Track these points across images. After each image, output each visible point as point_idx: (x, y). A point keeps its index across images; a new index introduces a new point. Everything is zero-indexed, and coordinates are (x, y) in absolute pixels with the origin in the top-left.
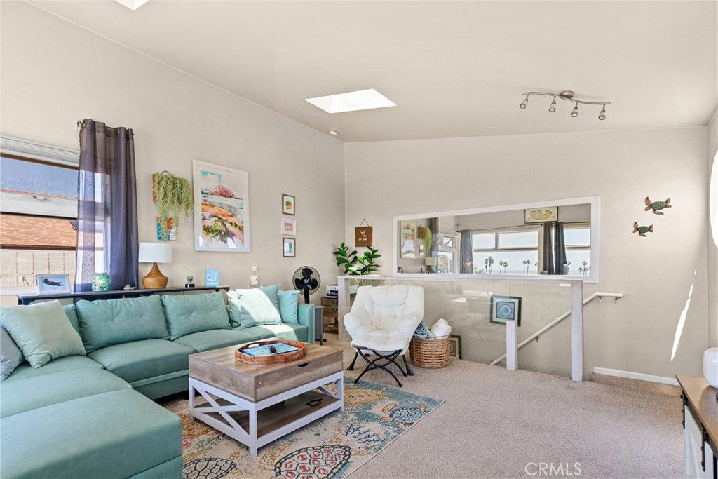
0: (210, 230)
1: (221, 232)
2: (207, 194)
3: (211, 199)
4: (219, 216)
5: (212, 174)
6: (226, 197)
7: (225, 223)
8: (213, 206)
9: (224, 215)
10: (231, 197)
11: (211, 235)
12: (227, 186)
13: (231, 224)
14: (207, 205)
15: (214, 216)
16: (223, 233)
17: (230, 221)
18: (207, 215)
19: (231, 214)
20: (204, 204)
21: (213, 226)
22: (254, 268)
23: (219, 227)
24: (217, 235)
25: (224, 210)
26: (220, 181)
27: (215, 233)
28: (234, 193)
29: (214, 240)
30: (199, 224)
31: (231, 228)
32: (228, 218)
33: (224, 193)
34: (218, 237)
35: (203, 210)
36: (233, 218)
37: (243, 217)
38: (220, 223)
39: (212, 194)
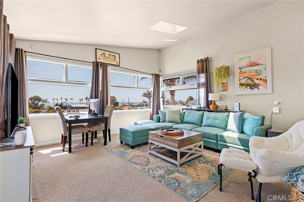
0: (244, 84)
1: (250, 85)
2: (242, 68)
3: (244, 70)
4: (249, 77)
5: (245, 58)
6: (254, 66)
7: (253, 79)
8: (246, 73)
9: (252, 76)
10: (258, 65)
11: (244, 87)
12: (254, 60)
13: (257, 79)
14: (242, 73)
15: (246, 78)
16: (251, 85)
17: (257, 78)
18: (241, 78)
19: (257, 74)
20: (240, 73)
21: (245, 82)
22: (276, 103)
23: (249, 82)
24: (248, 86)
25: (252, 73)
26: (250, 59)
27: (246, 86)
28: (259, 62)
29: (246, 89)
30: (237, 83)
31: (257, 82)
32: (255, 76)
33: (253, 64)
34: (249, 87)
35: (239, 76)
36: (259, 76)
37: (267, 74)
38: (249, 80)
39: (245, 67)
